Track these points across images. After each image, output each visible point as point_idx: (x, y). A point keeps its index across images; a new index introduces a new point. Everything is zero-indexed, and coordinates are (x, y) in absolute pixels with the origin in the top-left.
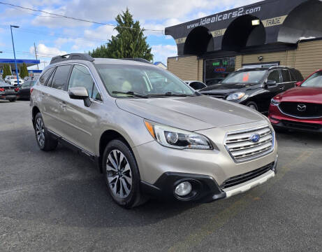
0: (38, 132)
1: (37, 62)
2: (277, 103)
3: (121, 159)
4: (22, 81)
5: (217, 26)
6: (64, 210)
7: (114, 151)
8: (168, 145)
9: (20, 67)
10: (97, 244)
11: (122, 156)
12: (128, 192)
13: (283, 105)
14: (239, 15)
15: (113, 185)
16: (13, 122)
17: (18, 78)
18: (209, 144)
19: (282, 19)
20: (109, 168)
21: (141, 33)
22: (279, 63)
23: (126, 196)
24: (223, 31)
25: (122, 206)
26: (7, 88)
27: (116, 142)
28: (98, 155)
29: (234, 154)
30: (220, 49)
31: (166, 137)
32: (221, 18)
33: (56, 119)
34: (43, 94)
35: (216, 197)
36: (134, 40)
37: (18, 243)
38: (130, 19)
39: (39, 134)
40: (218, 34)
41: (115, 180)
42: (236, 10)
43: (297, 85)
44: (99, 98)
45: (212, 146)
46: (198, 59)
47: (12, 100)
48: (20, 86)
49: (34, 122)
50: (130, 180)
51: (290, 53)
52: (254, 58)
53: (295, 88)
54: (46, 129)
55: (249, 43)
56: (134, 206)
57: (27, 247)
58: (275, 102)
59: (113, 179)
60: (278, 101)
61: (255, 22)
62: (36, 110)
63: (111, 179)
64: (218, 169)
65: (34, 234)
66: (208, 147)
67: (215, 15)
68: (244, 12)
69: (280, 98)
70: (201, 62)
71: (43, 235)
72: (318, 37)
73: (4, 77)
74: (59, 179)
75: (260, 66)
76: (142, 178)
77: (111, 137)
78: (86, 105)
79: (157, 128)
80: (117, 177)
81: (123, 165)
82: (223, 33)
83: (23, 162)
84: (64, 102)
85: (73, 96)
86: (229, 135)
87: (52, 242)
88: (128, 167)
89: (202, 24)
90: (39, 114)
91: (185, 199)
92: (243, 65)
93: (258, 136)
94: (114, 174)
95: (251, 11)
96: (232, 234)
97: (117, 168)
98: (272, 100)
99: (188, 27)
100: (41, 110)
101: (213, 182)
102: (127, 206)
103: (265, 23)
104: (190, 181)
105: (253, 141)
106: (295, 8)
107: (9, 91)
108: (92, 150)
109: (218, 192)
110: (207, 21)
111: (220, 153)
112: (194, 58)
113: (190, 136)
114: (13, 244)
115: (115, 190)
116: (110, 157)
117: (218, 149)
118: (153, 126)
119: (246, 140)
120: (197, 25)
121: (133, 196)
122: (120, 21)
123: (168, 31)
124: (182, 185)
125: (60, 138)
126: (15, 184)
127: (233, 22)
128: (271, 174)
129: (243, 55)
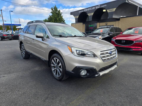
0: (22, 52)
1: (20, 25)
2: (114, 40)
3: (58, 61)
4: (14, 32)
5: (90, 12)
6: (35, 82)
7: (55, 58)
8: (77, 55)
9: (13, 27)
10: (49, 96)
11: (58, 60)
12: (60, 74)
13: (116, 41)
14: (98, 8)
15: (54, 72)
16: (11, 48)
17: (12, 31)
18: (93, 55)
19: (114, 9)
20: (52, 65)
21: (61, 14)
22: (113, 26)
23: (59, 76)
24: (92, 14)
25: (58, 80)
26: (8, 35)
27: (55, 55)
28: (48, 60)
29: (103, 59)
30: (91, 20)
31: (76, 52)
32: (92, 9)
33: (30, 46)
34: (24, 36)
35: (96, 75)
36: (58, 17)
37: (16, 96)
38: (57, 9)
39: (23, 52)
40: (91, 14)
41: (55, 70)
42: (97, 6)
43: (121, 34)
44: (48, 37)
45: (95, 56)
46: (83, 24)
47: (11, 39)
48: (14, 34)
49: (21, 47)
50: (61, 70)
51: (117, 22)
52: (104, 24)
53: (120, 35)
54: (25, 50)
55: (102, 18)
56: (63, 80)
57: (20, 97)
58: (113, 40)
59: (54, 69)
60: (115, 39)
61: (104, 11)
62: (21, 43)
63: (53, 69)
64: (97, 65)
65: (23, 92)
66: (93, 56)
67: (89, 8)
68: (100, 7)
69: (115, 38)
70: (84, 25)
71: (26, 93)
72: (127, 16)
73: (7, 31)
74: (32, 70)
75: (106, 27)
76: (67, 69)
77: (53, 53)
78: (43, 40)
79: (73, 49)
80: (56, 68)
81: (58, 64)
82: (92, 15)
83: (16, 63)
84: (33, 39)
85: (37, 37)
86: (101, 51)
87: (31, 95)
88: (60, 64)
89: (85, 11)
90: (22, 44)
91: (84, 77)
92: (100, 26)
93: (111, 52)
94: (54, 67)
95: (103, 6)
96: (103, 90)
97: (56, 65)
98: (112, 39)
99: (79, 12)
100: (23, 43)
101: (95, 70)
102: (60, 80)
103: (108, 11)
104: (86, 70)
105: (110, 53)
106: (119, 5)
107: (9, 36)
108: (46, 58)
109: (97, 74)
110: (87, 10)
111: (98, 58)
112: (82, 23)
113: (86, 52)
114: (14, 97)
115: (55, 74)
116: (53, 60)
117: (97, 57)
118: (71, 48)
119: (107, 53)
120: (83, 11)
121: (63, 76)
122: (53, 10)
123: (72, 13)
124: (83, 71)
125: (32, 54)
126: (13, 72)
127: (96, 10)
128: (116, 66)
129: (100, 23)
